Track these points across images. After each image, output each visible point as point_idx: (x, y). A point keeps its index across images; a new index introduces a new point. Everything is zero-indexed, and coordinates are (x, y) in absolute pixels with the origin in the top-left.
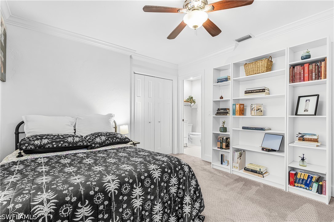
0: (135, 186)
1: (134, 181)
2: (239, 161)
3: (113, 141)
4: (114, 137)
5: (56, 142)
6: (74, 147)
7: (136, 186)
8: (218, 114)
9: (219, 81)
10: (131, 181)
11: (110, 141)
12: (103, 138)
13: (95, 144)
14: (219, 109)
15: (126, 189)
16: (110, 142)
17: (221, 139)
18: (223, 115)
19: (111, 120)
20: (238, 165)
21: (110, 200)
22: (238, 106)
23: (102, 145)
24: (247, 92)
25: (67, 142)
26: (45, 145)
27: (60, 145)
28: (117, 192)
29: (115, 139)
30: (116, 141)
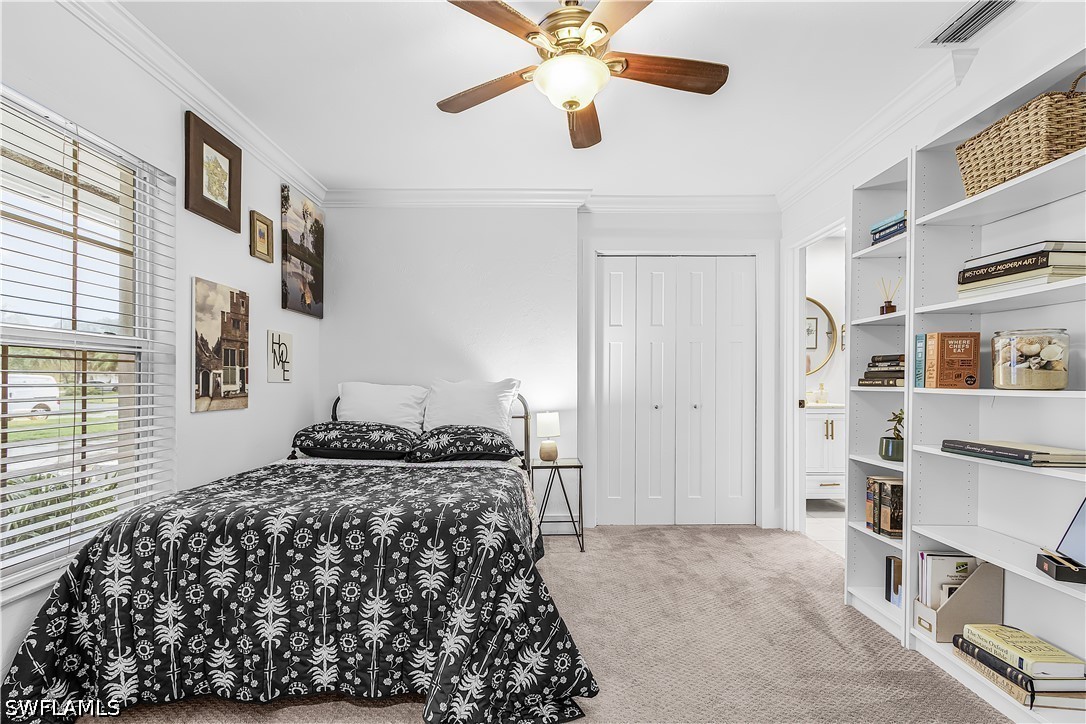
0: (322, 539)
1: (324, 529)
2: (945, 599)
3: (465, 449)
4: (470, 439)
5: (350, 438)
6: (379, 452)
7: (326, 539)
8: (870, 378)
9: (877, 236)
10: (317, 526)
11: (457, 448)
12: (445, 439)
13: (423, 451)
14: (875, 361)
15: (302, 539)
16: (458, 450)
17: (877, 486)
18: (882, 385)
19: (505, 396)
20: (931, 617)
21: (268, 549)
22: (933, 344)
23: (438, 455)
24: (967, 278)
25: (368, 441)
26: (330, 441)
27: (354, 445)
28: (283, 538)
29: (472, 444)
30: (475, 450)
